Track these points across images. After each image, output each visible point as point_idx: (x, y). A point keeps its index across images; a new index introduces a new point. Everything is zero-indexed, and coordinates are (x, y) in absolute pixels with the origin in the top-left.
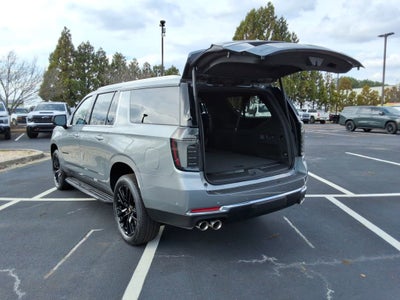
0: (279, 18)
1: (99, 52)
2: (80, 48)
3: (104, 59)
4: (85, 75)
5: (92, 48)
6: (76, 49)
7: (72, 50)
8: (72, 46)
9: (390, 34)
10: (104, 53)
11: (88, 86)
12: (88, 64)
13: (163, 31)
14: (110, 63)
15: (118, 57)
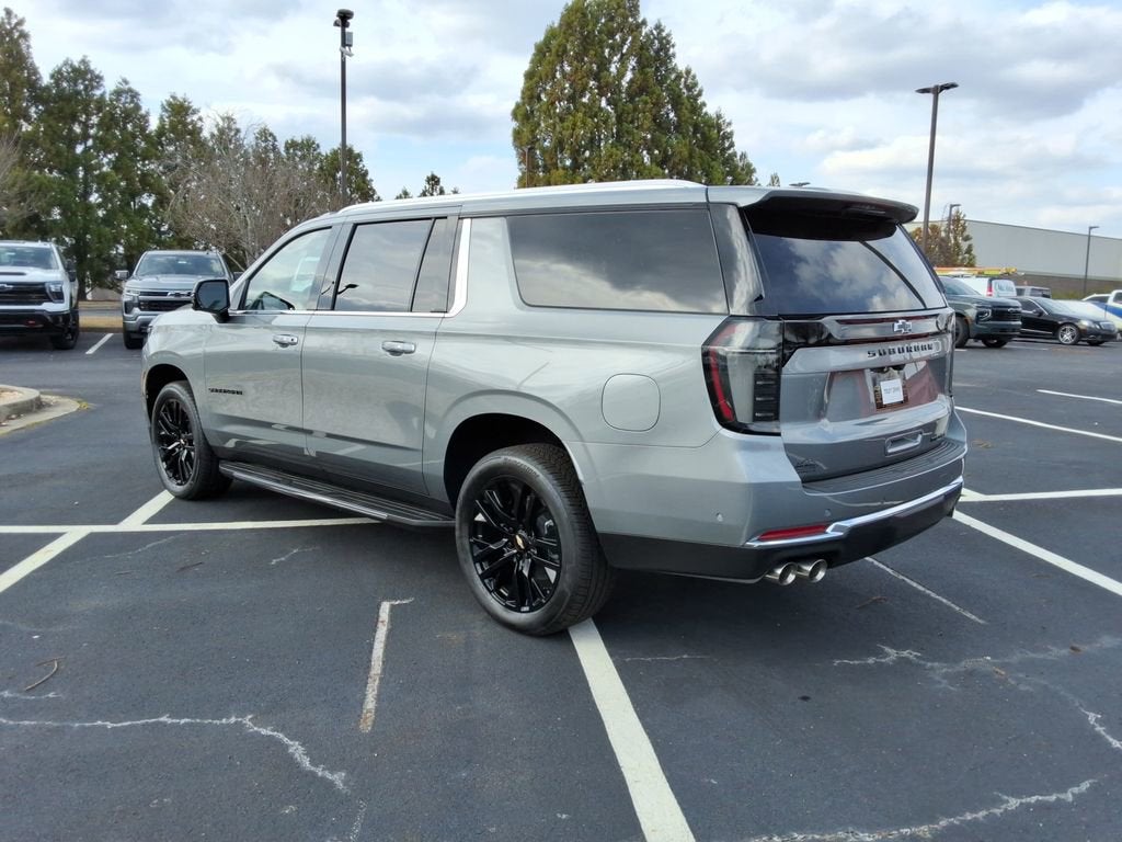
0: (651, 25)
1: (118, 93)
2: (57, 76)
3: (134, 114)
4: (77, 161)
5: (97, 80)
6: (46, 80)
7: (32, 84)
8: (34, 71)
9: (947, 87)
10: (134, 95)
11: (86, 194)
12: (86, 126)
13: (346, 41)
14: (153, 125)
15: (179, 110)
